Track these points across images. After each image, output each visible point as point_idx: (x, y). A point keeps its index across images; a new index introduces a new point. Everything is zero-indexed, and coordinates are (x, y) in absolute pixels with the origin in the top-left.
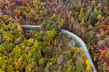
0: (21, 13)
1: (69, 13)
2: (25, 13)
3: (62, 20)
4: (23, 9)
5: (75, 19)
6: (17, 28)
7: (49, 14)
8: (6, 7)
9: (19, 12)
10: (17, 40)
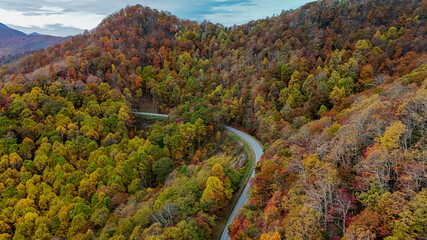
0: (144, 83)
1: (257, 84)
2: (151, 82)
3: (235, 102)
4: (151, 74)
5: (267, 99)
6: (117, 113)
7: (206, 86)
8: (113, 66)
9: (139, 79)
10: (108, 137)
